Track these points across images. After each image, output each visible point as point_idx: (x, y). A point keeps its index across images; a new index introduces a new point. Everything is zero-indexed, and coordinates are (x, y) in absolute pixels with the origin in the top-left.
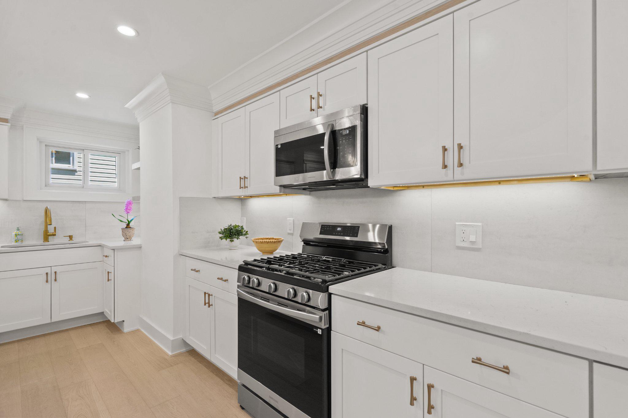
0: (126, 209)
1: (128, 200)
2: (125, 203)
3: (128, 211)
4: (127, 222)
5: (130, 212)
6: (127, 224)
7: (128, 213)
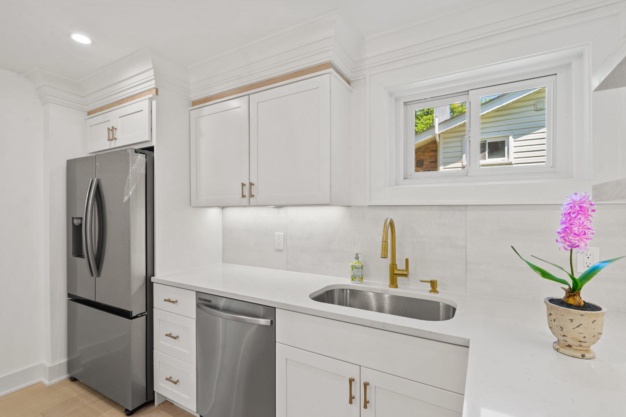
0: (565, 230)
1: (574, 197)
2: (564, 209)
3: (575, 240)
4: (571, 282)
5: (582, 244)
6: (567, 287)
7: (573, 246)
